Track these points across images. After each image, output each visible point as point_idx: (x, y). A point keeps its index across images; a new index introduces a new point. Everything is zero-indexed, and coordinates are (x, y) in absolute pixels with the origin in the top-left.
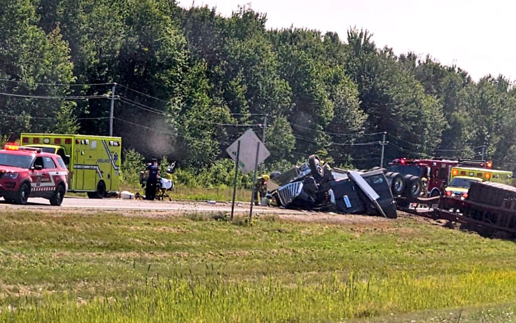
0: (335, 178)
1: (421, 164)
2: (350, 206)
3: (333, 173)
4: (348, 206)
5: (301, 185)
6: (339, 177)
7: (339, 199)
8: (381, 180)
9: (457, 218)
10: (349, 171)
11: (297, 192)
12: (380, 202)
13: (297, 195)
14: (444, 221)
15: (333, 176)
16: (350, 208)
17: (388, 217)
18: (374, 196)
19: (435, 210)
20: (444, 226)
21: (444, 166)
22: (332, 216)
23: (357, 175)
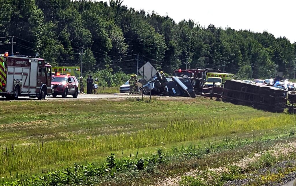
0: (168, 80)
1: (189, 72)
2: (175, 93)
3: (166, 78)
4: (174, 93)
5: (154, 84)
6: (169, 80)
7: (170, 90)
8: (188, 80)
9: (221, 97)
10: (174, 77)
11: (152, 88)
12: (189, 90)
13: (152, 89)
14: (216, 98)
15: (166, 80)
16: (175, 94)
17: (192, 97)
18: (186, 88)
19: (211, 93)
20: (216, 100)
21: (199, 72)
22: (168, 97)
23: (177, 79)
